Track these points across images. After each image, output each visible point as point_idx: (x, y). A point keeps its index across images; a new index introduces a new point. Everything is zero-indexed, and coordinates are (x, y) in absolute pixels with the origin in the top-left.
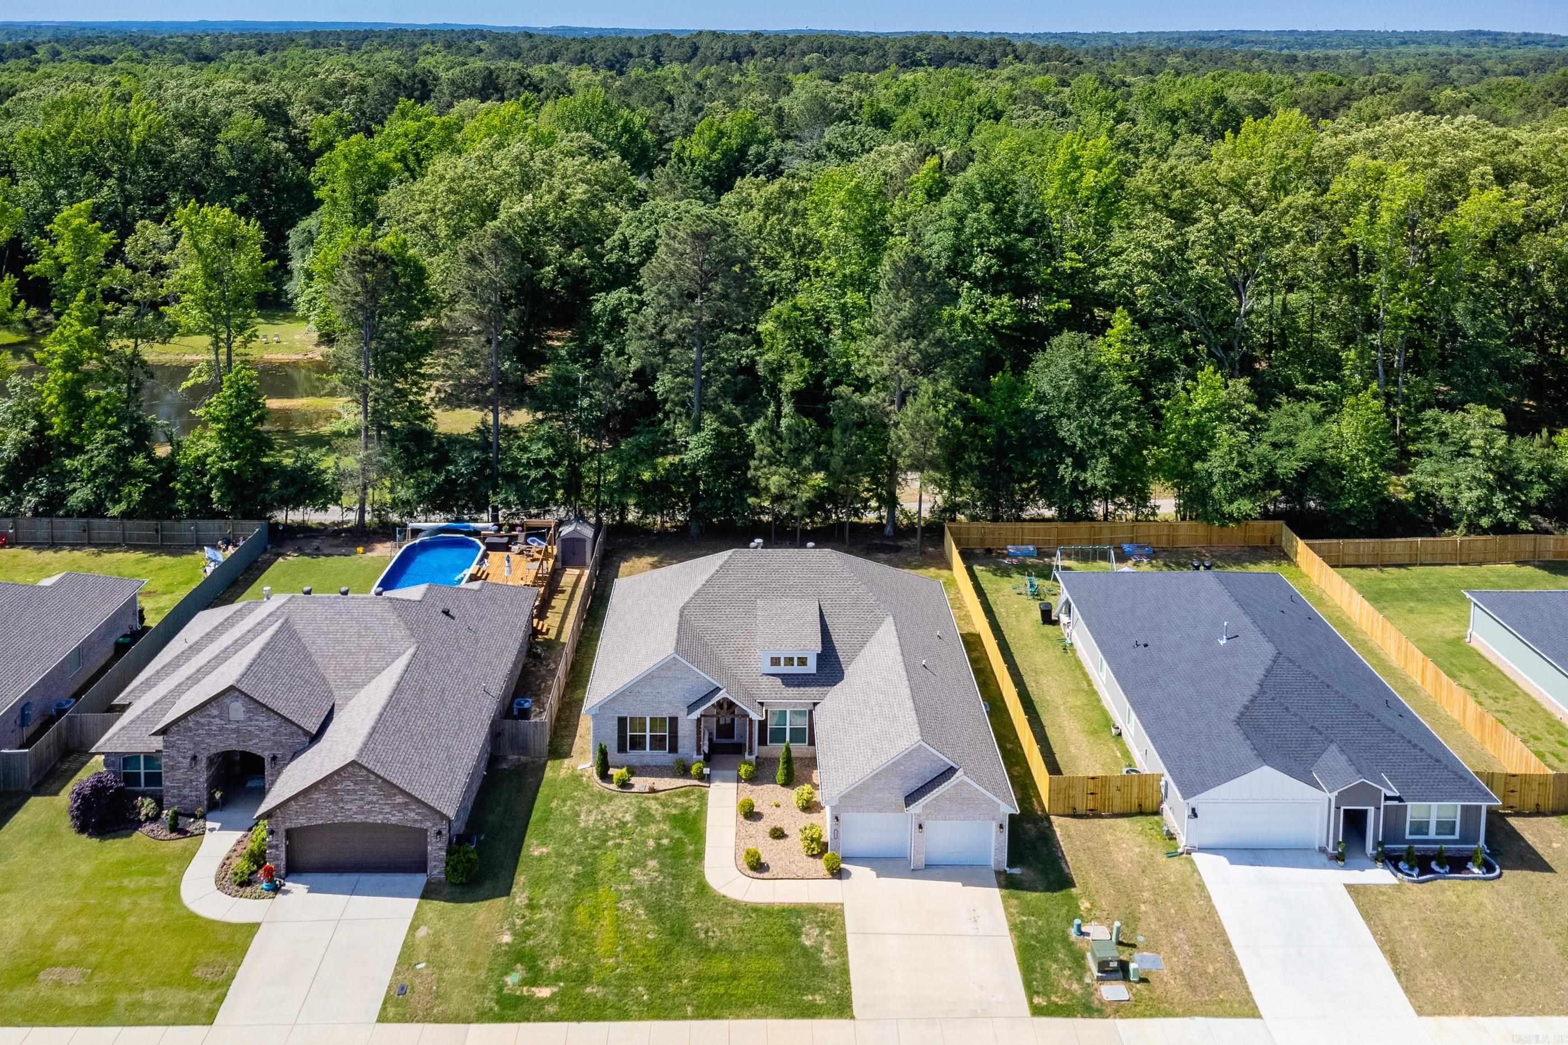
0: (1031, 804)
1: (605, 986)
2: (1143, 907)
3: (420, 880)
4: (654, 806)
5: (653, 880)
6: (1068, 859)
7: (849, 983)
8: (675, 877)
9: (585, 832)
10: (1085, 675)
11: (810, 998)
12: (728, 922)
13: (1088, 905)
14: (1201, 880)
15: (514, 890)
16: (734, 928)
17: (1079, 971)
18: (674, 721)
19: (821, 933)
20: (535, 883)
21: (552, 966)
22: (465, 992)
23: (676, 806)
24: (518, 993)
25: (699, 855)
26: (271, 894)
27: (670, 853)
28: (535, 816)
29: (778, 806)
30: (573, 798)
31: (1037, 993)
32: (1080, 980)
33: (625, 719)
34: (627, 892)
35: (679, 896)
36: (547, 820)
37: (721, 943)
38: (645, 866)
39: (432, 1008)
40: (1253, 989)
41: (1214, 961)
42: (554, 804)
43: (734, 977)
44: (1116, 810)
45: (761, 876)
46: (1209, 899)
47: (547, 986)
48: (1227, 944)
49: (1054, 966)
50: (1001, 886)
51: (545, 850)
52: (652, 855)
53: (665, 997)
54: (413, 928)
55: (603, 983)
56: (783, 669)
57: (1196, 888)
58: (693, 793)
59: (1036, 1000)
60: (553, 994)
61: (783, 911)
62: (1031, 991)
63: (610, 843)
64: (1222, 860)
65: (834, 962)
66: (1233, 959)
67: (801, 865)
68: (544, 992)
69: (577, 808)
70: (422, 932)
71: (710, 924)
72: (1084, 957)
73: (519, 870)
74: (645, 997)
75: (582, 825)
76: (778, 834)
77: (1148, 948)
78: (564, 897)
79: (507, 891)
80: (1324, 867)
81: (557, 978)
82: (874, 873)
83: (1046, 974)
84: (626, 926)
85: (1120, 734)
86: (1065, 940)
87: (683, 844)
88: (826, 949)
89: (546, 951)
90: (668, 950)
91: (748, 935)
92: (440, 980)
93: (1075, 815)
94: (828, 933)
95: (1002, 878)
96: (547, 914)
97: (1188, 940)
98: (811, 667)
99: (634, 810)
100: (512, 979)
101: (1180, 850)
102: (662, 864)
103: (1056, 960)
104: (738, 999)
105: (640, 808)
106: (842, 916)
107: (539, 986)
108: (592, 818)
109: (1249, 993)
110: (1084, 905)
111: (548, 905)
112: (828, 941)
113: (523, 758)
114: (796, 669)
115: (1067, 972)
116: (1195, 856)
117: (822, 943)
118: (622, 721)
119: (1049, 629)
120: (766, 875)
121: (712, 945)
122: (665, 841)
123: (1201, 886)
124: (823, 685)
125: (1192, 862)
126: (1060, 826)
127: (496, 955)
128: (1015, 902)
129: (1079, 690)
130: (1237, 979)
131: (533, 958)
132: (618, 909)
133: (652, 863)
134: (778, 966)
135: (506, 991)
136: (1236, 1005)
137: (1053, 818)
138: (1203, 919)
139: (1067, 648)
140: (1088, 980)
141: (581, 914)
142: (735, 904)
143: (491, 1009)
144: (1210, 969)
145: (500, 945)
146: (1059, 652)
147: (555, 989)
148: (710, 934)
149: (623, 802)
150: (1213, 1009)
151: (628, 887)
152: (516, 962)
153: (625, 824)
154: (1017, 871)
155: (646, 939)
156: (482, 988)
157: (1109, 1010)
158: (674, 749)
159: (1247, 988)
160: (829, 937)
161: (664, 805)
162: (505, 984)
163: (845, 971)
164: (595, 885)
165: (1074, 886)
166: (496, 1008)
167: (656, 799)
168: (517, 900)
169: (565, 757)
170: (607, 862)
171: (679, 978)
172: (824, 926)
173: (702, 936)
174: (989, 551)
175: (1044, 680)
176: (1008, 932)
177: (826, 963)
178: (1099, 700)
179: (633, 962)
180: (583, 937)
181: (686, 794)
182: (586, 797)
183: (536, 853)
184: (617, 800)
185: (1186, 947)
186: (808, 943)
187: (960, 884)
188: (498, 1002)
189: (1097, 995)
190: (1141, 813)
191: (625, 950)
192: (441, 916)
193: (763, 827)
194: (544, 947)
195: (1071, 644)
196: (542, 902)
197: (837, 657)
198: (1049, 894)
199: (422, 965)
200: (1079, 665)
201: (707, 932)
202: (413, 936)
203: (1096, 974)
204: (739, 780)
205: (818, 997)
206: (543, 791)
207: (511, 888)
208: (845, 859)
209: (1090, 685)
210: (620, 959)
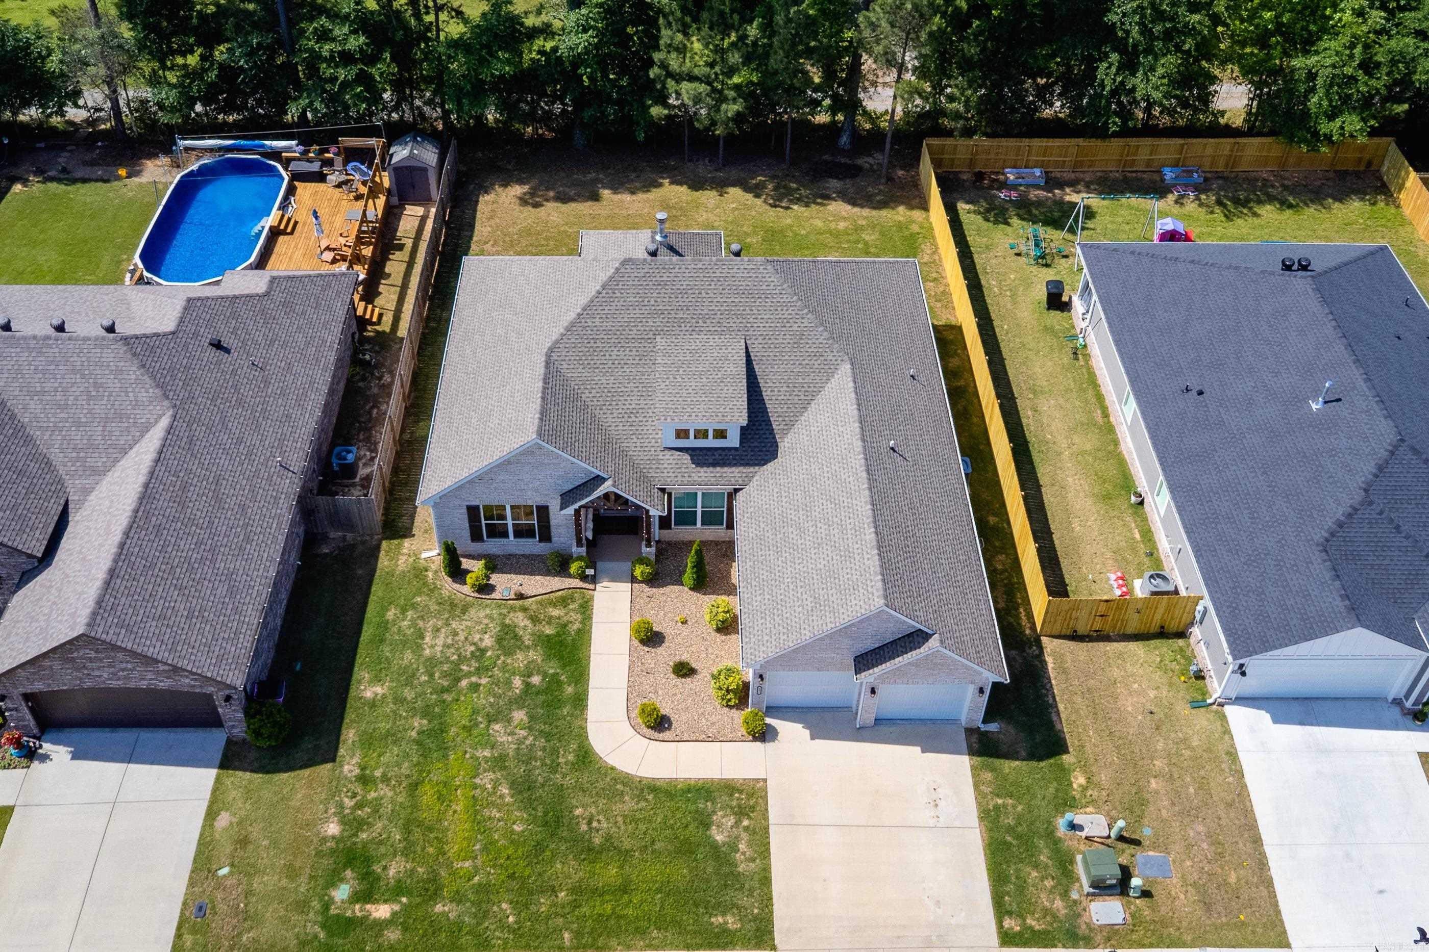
0: (1018, 617)
1: (459, 902)
2: (1154, 784)
3: (217, 739)
4: (521, 620)
5: (520, 742)
6: (1061, 707)
7: (771, 899)
8: (548, 736)
9: (431, 664)
10: (1100, 398)
11: (721, 920)
12: (617, 808)
13: (1082, 780)
14: (1233, 746)
15: (342, 751)
16: (625, 817)
17: (1064, 881)
18: (543, 509)
19: (737, 823)
20: (368, 742)
21: (392, 872)
22: (282, 912)
23: (550, 620)
24: (349, 914)
25: (580, 701)
26: (24, 761)
27: (542, 698)
28: (367, 632)
29: (684, 622)
30: (414, 606)
31: (1010, 913)
32: (1065, 895)
33: (477, 507)
34: (487, 760)
35: (554, 768)
36: (382, 641)
37: (608, 838)
38: (509, 721)
39: (240, 935)
40: (1282, 906)
41: (1239, 866)
42: (390, 615)
43: (625, 889)
44: (1130, 630)
45: (661, 736)
46: (1240, 774)
47: (386, 902)
48: (1257, 841)
49: (1035, 874)
50: (972, 752)
51: (379, 690)
52: (518, 702)
53: (535, 918)
54: (211, 815)
55: (458, 898)
56: (692, 442)
57: (1225, 758)
58: (573, 599)
59: (1008, 923)
60: (394, 914)
61: (689, 791)
62: (1001, 909)
63: (464, 683)
64: (1264, 717)
65: (753, 866)
66: (1262, 864)
67: (713, 718)
68: (382, 911)
69: (421, 623)
70: (223, 820)
71: (593, 810)
72: (1072, 862)
73: (347, 721)
74: (511, 919)
75: (427, 652)
76: (684, 670)
77: (1155, 847)
78: (405, 769)
79: (330, 755)
80: (1395, 727)
81: (398, 890)
82: (807, 733)
83: (1021, 888)
84: (486, 813)
85: (1141, 503)
86: (1050, 834)
87: (559, 683)
88: (742, 846)
89: (383, 850)
90: (539, 848)
91: (642, 827)
92: (248, 893)
93: (1075, 637)
94: (746, 823)
95: (974, 738)
96: (385, 791)
97: (1209, 835)
98: (733, 440)
99: (495, 628)
100: (342, 893)
101: (1209, 701)
102: (532, 718)
103: (1036, 866)
104: (628, 924)
105: (504, 626)
106: (765, 798)
107: (376, 902)
108: (440, 641)
109: (1278, 912)
110: (1079, 780)
111: (385, 779)
112: (745, 836)
113: (349, 536)
114: (711, 442)
115: (1049, 883)
116: (1228, 709)
117: (737, 837)
118: (473, 511)
119: (1056, 315)
120: (667, 735)
121: (597, 841)
122: (536, 680)
123: (1233, 755)
124: (748, 464)
125: (1223, 718)
126: (1053, 653)
127: (319, 854)
128: (988, 776)
129: (1092, 423)
130: (1265, 893)
131: (368, 860)
132: (475, 787)
133: (519, 716)
134: (681, 872)
135: (333, 911)
136: (1259, 930)
137: (1044, 640)
138: (1230, 805)
139: (1079, 353)
140: (1075, 896)
141: (427, 795)
142: (626, 780)
143: (316, 936)
144: (1232, 879)
145: (324, 840)
146: (1067, 359)
147: (397, 907)
148: (595, 824)
149: (482, 614)
150: (1231, 935)
151: (487, 753)
152: (345, 867)
153: (483, 651)
154: (993, 727)
155: (513, 832)
156: (302, 906)
157: (1098, 938)
158: (546, 536)
159: (1276, 905)
160: (746, 829)
161: (535, 620)
162: (332, 901)
163: (766, 880)
164: (444, 749)
165: (1066, 751)
166: (322, 935)
167: (524, 609)
168: (346, 768)
169: (404, 536)
170: (460, 716)
171: (554, 890)
172: (741, 812)
173: (584, 827)
174: (980, 176)
175: (1046, 405)
176: (975, 822)
177: (741, 868)
178: (1116, 442)
179: (494, 866)
180: (430, 829)
181: (564, 602)
182: (434, 607)
183: (368, 694)
184: (473, 611)
185: (1205, 846)
186: (719, 838)
187: (918, 749)
188: (323, 926)
189: (1085, 918)
190: (1162, 634)
191: (485, 849)
192: (248, 793)
193: (664, 656)
194: (381, 843)
195: (1085, 346)
196: (378, 773)
198: (1034, 764)
199: (225, 871)
200: (1093, 381)
201: (589, 823)
202: (212, 826)
203: (1087, 889)
204: (633, 580)
205: (730, 919)
206: (377, 591)
207: (336, 749)
208: (773, 710)
209: (1106, 415)
210: (479, 862)
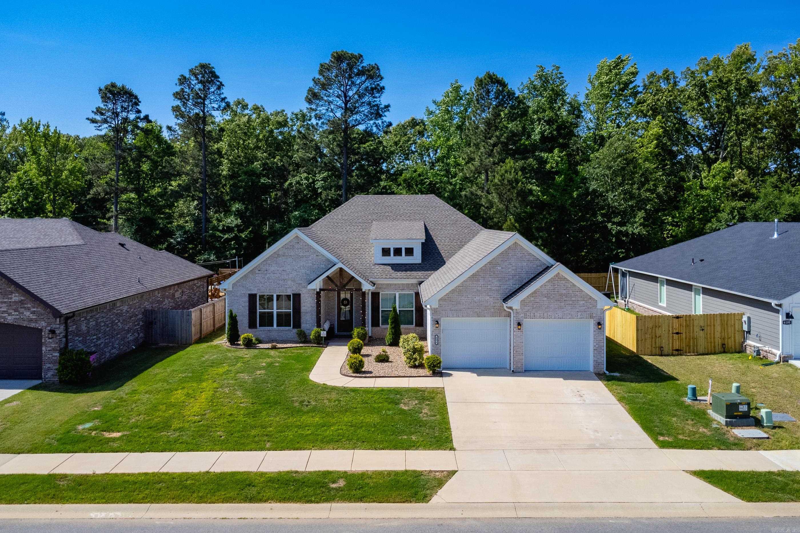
3: (34, 383)
4: (273, 352)
5: (257, 379)
6: (665, 370)
7: (449, 429)
8: (279, 376)
9: (204, 361)
11: (405, 437)
12: (325, 397)
15: (124, 387)
17: (704, 421)
18: (297, 297)
19: (421, 403)
23: (292, 353)
25: (306, 369)
27: (279, 368)
29: (385, 352)
31: (661, 434)
33: (255, 296)
34: (229, 384)
35: (280, 385)
38: (253, 373)
44: (701, 351)
45: (363, 376)
49: (675, 419)
50: (602, 380)
52: (261, 369)
56: (393, 259)
58: (310, 349)
59: (661, 438)
61: (383, 391)
63: (225, 364)
65: (434, 418)
67: (403, 370)
69: (204, 355)
70: (13, 404)
73: (133, 380)
76: (383, 359)
82: (474, 375)
86: (679, 404)
87: (293, 365)
88: (425, 411)
90: (258, 412)
91: (344, 403)
93: (663, 355)
95: (603, 376)
98: (417, 258)
100: (84, 427)
101: (775, 361)
102: (269, 372)
105: (260, 353)
106: (443, 393)
108: (214, 357)
114: (403, 259)
115: (689, 422)
116: (792, 362)
117: (421, 408)
118: (252, 298)
120: (368, 376)
121: (306, 409)
122: (277, 364)
124: (427, 270)
125: (789, 364)
126: (653, 360)
128: (620, 387)
132: (216, 391)
133: (260, 372)
137: (643, 356)
140: (716, 426)
142: (335, 388)
149: (247, 352)
151: (231, 382)
153: (243, 358)
154: (617, 373)
156: (49, 432)
157: (748, 444)
158: (297, 324)
160: (428, 405)
161: (282, 353)
163: (444, 422)
164: (200, 381)
165: (677, 380)
166: (57, 444)
167: (277, 351)
168: (123, 391)
170: (218, 371)
172: (424, 399)
173: (297, 404)
176: (615, 402)
177: (424, 419)
181: (303, 349)
182: (215, 351)
183: (155, 373)
184: (241, 352)
186: (406, 408)
187: (561, 379)
189: (730, 435)
190: (725, 352)
193: (370, 359)
197: (439, 254)
198: (653, 384)
201: (302, 402)
205: (413, 437)
207: (120, 386)
208: (448, 368)
